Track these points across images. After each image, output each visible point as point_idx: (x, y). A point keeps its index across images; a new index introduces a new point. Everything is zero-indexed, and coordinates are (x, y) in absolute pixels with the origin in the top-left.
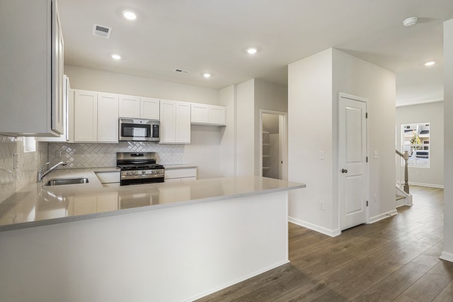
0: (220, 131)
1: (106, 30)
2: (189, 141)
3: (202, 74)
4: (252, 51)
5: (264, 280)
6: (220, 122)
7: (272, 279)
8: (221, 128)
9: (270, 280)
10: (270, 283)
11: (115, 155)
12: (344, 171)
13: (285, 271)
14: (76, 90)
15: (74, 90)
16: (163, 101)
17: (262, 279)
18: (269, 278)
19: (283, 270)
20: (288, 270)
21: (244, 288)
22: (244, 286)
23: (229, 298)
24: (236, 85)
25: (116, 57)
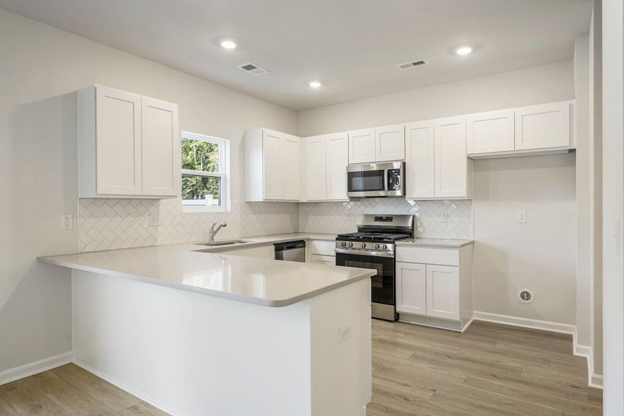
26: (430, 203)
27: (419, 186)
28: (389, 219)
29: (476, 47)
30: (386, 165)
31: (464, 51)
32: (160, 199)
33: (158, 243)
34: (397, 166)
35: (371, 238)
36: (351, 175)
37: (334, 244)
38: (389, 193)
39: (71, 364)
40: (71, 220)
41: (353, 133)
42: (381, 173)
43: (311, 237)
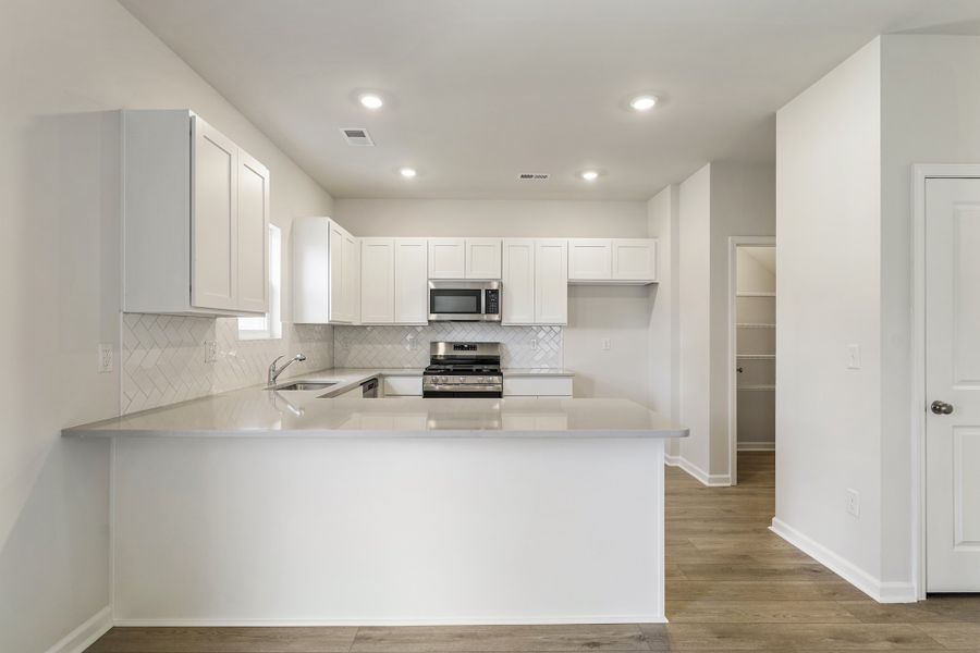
0: (647, 296)
1: (361, 134)
2: (564, 320)
3: (578, 175)
4: (644, 104)
5: (562, 638)
6: (644, 275)
7: (583, 642)
8: (649, 288)
9: (576, 642)
10: (572, 649)
11: (428, 347)
12: (938, 408)
13: (633, 637)
14: (363, 239)
15: (360, 238)
16: (507, 241)
17: (562, 636)
18: (578, 639)
19: (630, 634)
20: (641, 639)
21: (507, 638)
22: (510, 635)
23: (460, 645)
24: (677, 185)
25: (408, 173)
26: (518, 330)
27: (515, 310)
28: (472, 347)
29: (602, 173)
30: (484, 283)
31: (590, 176)
32: (217, 316)
33: (215, 391)
34: (495, 286)
35: (471, 370)
36: (434, 293)
37: (420, 380)
38: (485, 317)
39: (114, 629)
40: (111, 354)
41: (433, 240)
42: (477, 293)
43: (384, 372)
